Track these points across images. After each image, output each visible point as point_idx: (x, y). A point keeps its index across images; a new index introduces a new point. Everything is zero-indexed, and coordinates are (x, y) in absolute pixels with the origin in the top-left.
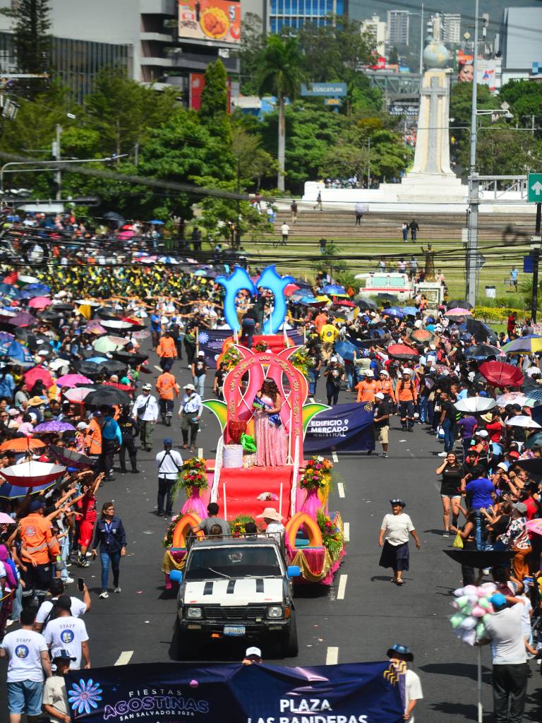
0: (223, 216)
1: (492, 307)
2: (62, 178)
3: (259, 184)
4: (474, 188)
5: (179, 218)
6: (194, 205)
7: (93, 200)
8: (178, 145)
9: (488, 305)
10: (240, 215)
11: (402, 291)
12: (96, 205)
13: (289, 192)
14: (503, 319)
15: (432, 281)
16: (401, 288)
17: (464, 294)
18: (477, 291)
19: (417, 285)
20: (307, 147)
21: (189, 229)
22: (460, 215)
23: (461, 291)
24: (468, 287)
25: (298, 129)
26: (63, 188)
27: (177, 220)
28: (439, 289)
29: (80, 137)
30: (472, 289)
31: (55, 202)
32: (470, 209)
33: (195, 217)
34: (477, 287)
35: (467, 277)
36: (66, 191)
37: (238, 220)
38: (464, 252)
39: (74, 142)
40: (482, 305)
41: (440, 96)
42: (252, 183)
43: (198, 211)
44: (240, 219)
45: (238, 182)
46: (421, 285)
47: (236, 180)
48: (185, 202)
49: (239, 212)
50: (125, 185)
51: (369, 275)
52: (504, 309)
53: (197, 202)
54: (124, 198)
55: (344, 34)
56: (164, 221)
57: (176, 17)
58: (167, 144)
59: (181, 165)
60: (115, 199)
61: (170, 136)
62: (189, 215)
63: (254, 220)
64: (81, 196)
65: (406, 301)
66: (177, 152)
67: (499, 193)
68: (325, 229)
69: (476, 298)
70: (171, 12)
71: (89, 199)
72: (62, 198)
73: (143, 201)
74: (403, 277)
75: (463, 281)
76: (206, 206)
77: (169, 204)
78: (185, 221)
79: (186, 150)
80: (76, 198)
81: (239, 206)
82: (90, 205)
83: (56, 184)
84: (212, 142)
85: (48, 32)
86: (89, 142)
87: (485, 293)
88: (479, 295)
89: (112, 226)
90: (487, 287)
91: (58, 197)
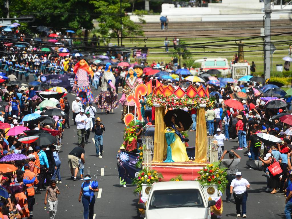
0: (112, 27)
1: (281, 77)
2: (9, 4)
3: (133, 6)
4: (267, 3)
5: (85, 29)
6: (93, 20)
7: (30, 18)
9: (278, 76)
10: (123, 26)
11: (224, 69)
12: (32, 21)
13: (152, 11)
14: (288, 85)
15: (242, 62)
16: (223, 67)
17: (263, 70)
18: (271, 68)
19: (233, 65)
21: (91, 35)
22: (259, 21)
23: (261, 68)
24: (265, 65)
26: (11, 11)
27: (83, 30)
28: (247, 67)
30: (268, 66)
31: (6, 20)
32: (265, 16)
33: (94, 28)
34: (271, 65)
35: (265, 58)
36: (13, 13)
37: (121, 29)
38: (263, 44)
40: (275, 76)
42: (129, 5)
43: (96, 23)
44: (123, 28)
45: (121, 5)
46: (236, 65)
47: (119, 3)
48: (87, 19)
49: (122, 23)
50: (50, 9)
51: (203, 60)
52: (288, 78)
53: (95, 18)
54: (50, 16)
56: (75, 31)
60: (44, 18)
62: (91, 26)
63: (131, 29)
64: (22, 15)
65: (227, 75)
67: (283, 6)
68: (175, 33)
69: (271, 72)
71: (27, 17)
72: (10, 17)
73: (63, 18)
74: (225, 60)
75: (262, 62)
76: (102, 20)
77: (78, 19)
78: (88, 31)
80: (19, 17)
81: (121, 20)
82: (29, 21)
83: (6, 8)
87: (276, 69)
88: (273, 70)
89: (43, 34)
90: (277, 65)
91: (8, 17)
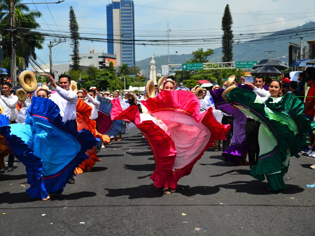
8: (104, 75)
20: (129, 83)
25: (128, 80)
29: (85, 77)
39: (83, 78)
41: (154, 70)
55: (135, 69)
57: (105, 62)
58: (102, 75)
59: (104, 79)
61: (102, 74)
66: (104, 77)
70: (104, 61)
79: (105, 76)
84: (110, 75)
85: (79, 64)
86: (87, 78)
